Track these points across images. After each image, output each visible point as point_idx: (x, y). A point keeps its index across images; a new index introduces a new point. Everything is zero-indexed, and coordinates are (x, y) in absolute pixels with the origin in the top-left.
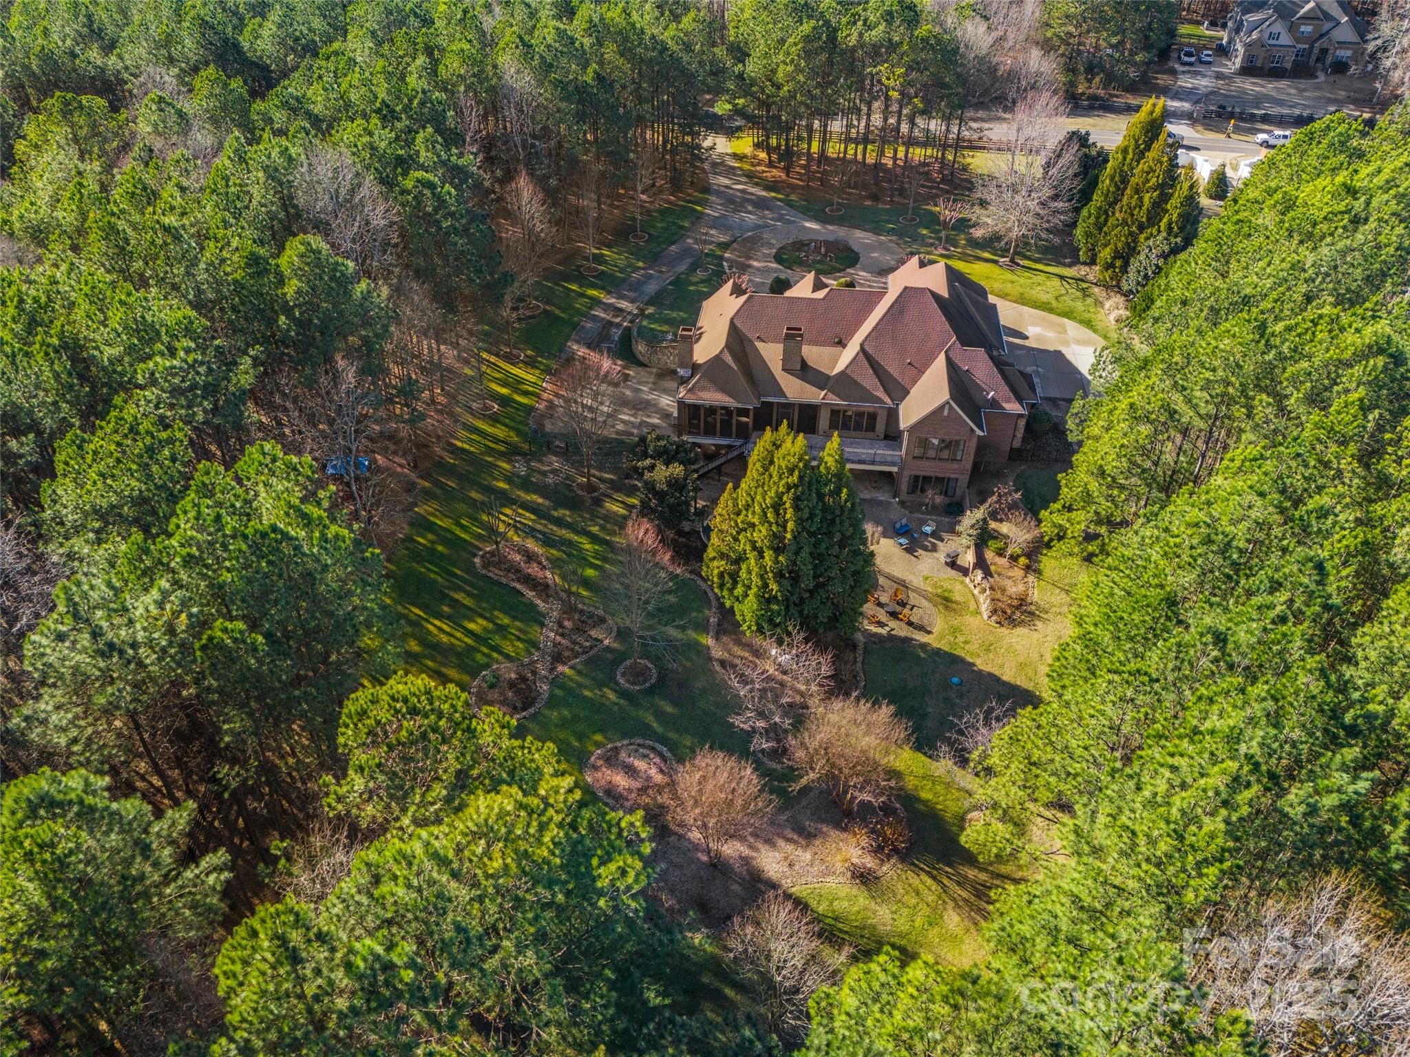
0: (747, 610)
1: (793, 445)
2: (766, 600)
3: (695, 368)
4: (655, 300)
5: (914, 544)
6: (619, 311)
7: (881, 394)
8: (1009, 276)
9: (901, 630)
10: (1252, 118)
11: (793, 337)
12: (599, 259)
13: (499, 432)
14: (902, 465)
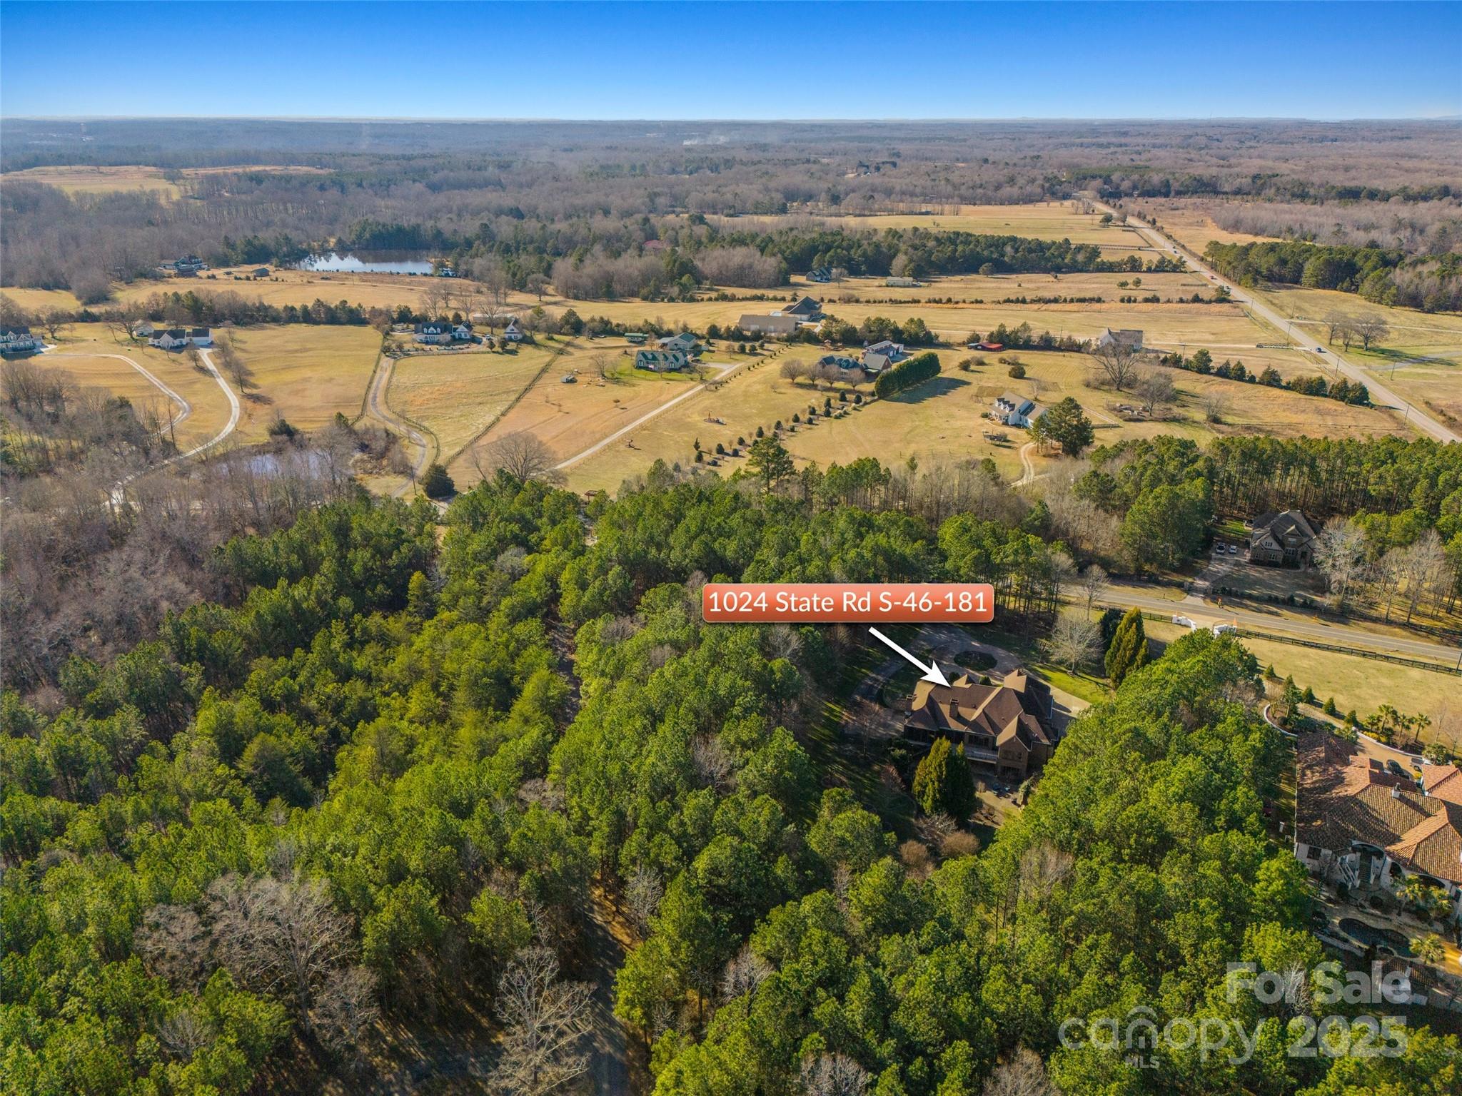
0: (927, 805)
1: (945, 744)
2: (935, 801)
3: (913, 712)
4: (893, 676)
5: (1000, 794)
6: (876, 680)
7: (990, 730)
8: (1070, 680)
9: (989, 823)
10: (1243, 596)
11: (954, 705)
12: (868, 654)
13: (826, 732)
14: (998, 760)
